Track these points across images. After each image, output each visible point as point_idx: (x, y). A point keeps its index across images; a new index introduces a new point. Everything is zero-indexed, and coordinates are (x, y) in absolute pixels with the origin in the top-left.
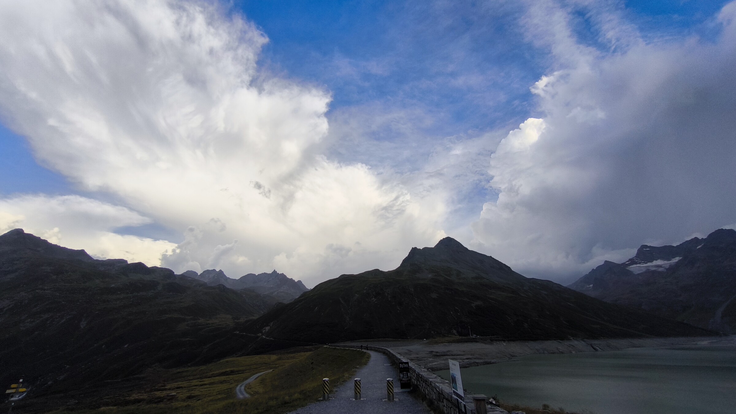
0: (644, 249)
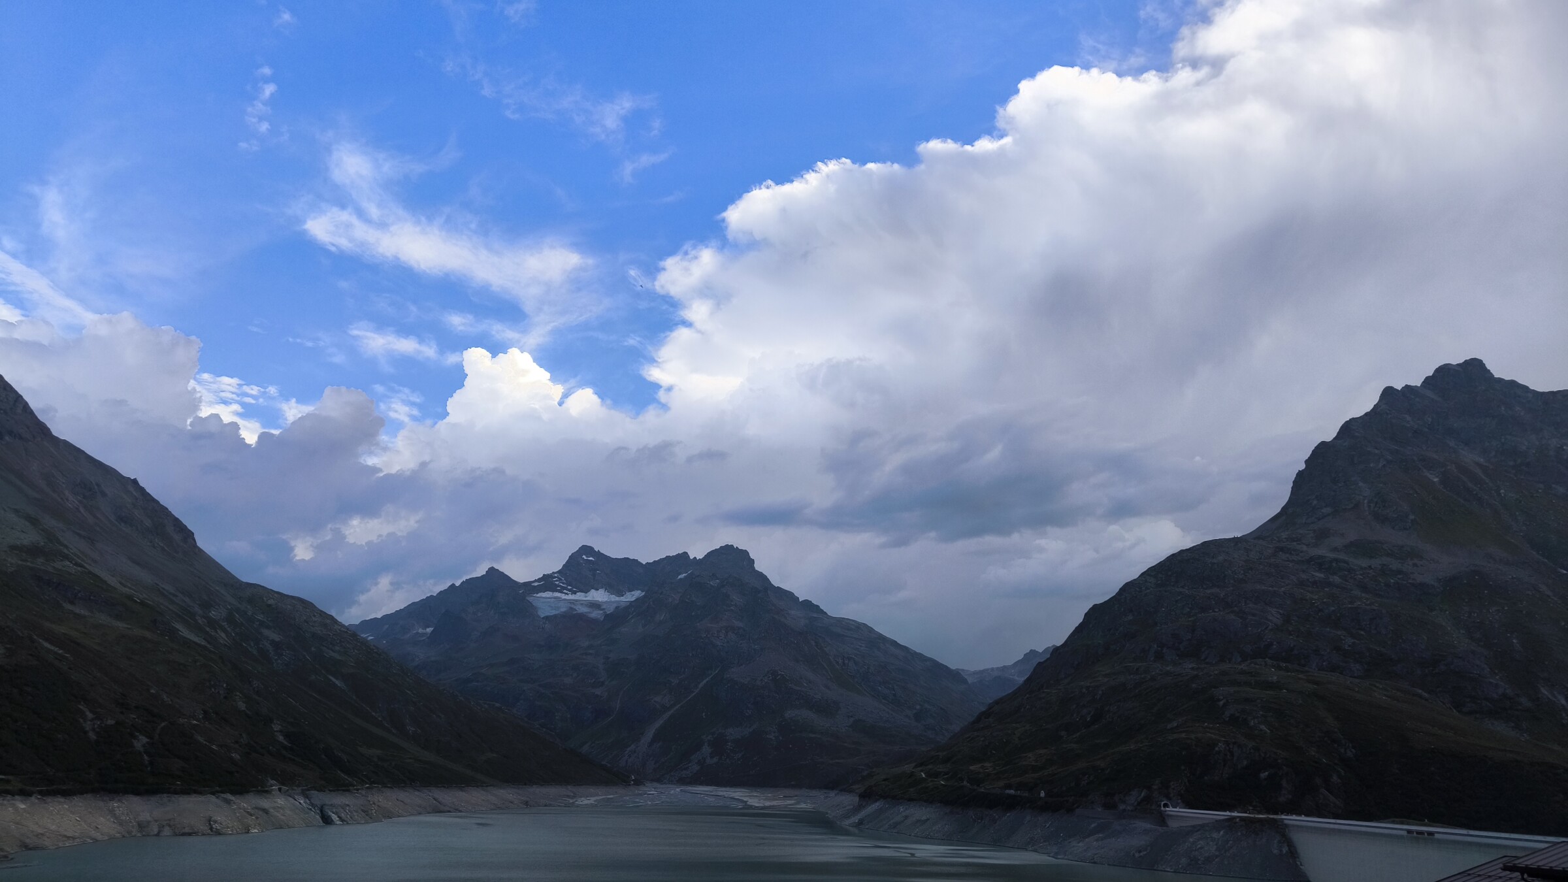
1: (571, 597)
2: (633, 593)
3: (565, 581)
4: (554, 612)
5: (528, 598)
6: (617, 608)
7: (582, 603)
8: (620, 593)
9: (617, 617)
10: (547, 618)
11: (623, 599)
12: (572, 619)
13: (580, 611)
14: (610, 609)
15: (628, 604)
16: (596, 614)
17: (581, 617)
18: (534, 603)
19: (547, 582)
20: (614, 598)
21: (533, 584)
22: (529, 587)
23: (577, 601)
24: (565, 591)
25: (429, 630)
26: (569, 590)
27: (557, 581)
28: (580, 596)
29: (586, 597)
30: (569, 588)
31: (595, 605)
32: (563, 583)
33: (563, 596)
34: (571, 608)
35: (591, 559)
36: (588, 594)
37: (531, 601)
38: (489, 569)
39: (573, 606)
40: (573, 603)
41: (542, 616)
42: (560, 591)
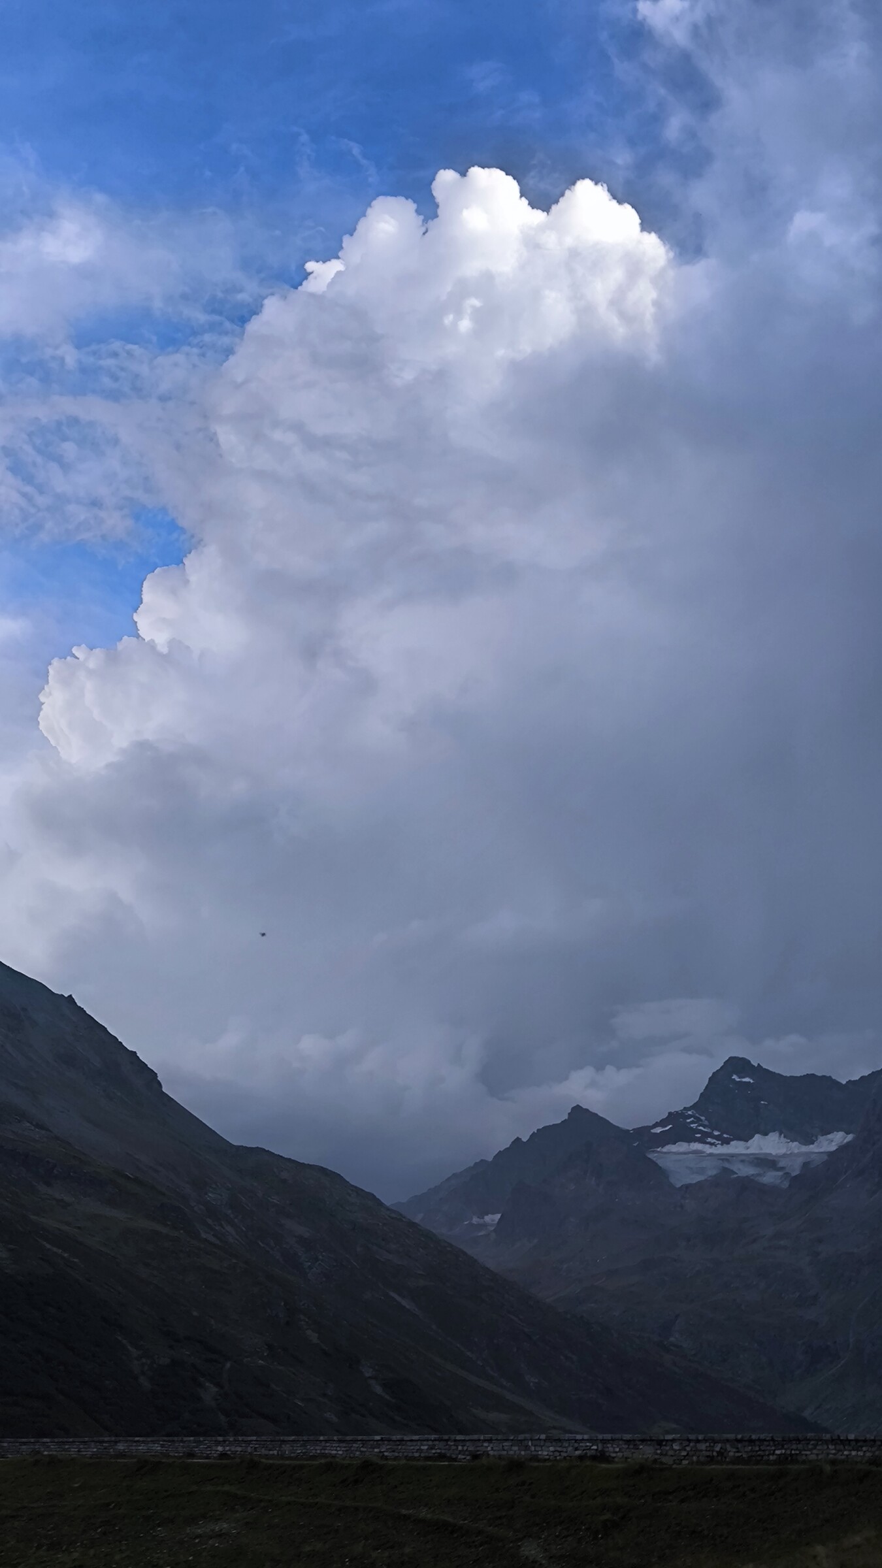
0: (734, 1077)
1: (721, 1150)
2: (830, 1136)
3: (706, 1123)
4: (696, 1179)
5: (650, 1156)
6: (805, 1165)
8: (809, 1140)
9: (810, 1181)
10: (687, 1187)
11: (812, 1148)
12: (730, 1188)
13: (740, 1174)
14: (795, 1168)
15: (825, 1157)
16: (770, 1177)
17: (746, 1184)
18: (660, 1163)
19: (678, 1126)
20: (795, 1147)
21: (653, 1131)
22: (644, 1139)
23: (732, 1156)
24: (709, 1140)
25: (493, 1218)
26: (717, 1138)
27: (692, 1122)
28: (736, 1147)
29: (748, 1148)
30: (716, 1133)
31: (766, 1162)
32: (704, 1126)
33: (708, 1149)
34: (725, 1170)
35: (747, 1080)
36: (750, 1142)
37: (654, 1159)
38: (573, 1109)
39: (727, 1165)
40: (727, 1160)
41: (678, 1185)
42: (702, 1141)
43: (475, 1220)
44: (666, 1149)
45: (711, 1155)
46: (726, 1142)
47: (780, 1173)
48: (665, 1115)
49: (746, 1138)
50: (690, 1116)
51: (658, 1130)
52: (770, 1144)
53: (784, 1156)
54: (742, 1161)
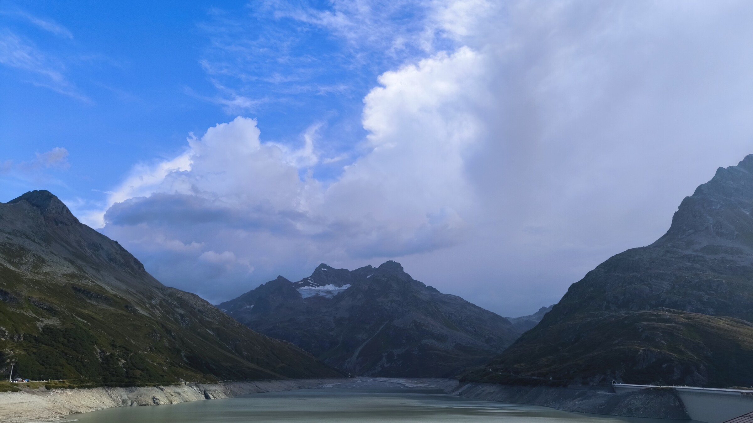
1: (317, 288)
2: (346, 285)
3: (314, 281)
4: (309, 296)
6: (339, 293)
7: (322, 291)
8: (340, 286)
9: (339, 297)
10: (306, 299)
11: (341, 288)
12: (318, 299)
13: (321, 295)
14: (336, 293)
15: (344, 291)
16: (329, 296)
17: (322, 298)
18: (300, 292)
19: (306, 282)
20: (337, 288)
21: (299, 283)
22: (297, 285)
23: (320, 290)
24: (314, 286)
25: (252, 306)
26: (316, 285)
27: (310, 281)
28: (321, 288)
29: (324, 288)
30: (316, 284)
31: (328, 292)
32: (313, 282)
33: (313, 288)
34: (317, 294)
35: (325, 270)
36: (325, 286)
37: (298, 291)
38: (278, 276)
39: (318, 293)
40: (318, 291)
41: (304, 298)
42: (312, 286)
43: (248, 307)
44: (303, 288)
45: (314, 290)
46: (318, 286)
47: (331, 295)
48: (302, 279)
49: (324, 285)
50: (309, 279)
51: (300, 283)
52: (330, 287)
53: (333, 290)
54: (322, 292)
